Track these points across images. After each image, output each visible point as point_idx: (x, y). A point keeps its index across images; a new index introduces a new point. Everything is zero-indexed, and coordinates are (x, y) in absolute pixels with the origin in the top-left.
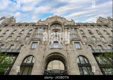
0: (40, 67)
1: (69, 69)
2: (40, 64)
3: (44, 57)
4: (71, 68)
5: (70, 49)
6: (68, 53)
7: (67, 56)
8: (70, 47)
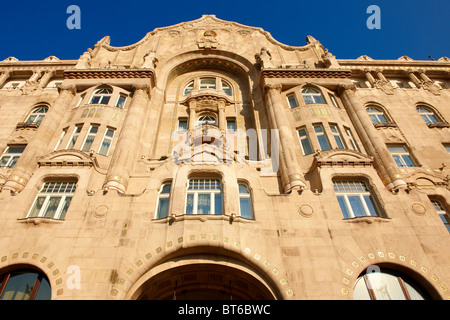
3: (115, 277)
8: (307, 210)
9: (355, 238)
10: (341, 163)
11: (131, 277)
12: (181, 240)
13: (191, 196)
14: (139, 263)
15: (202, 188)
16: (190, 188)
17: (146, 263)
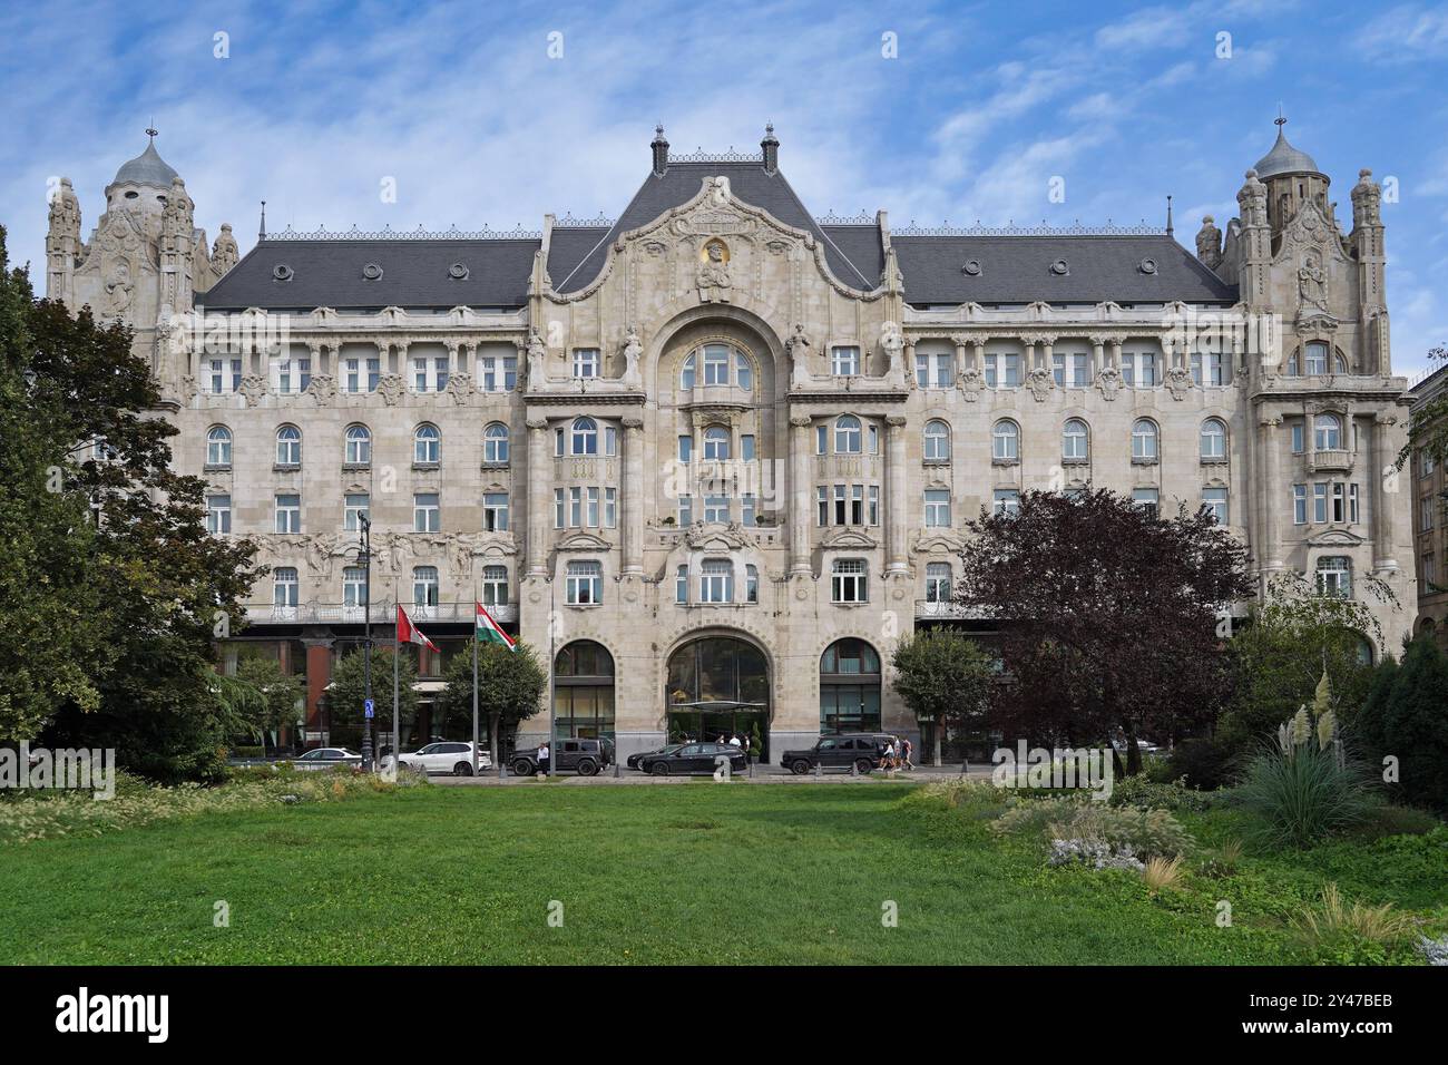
0: (645, 689)
1: (776, 697)
2: (642, 680)
3: (655, 647)
4: (786, 692)
5: (800, 605)
6: (780, 629)
7: (774, 642)
8: (802, 596)
9: (835, 620)
10: (846, 548)
11: (666, 647)
12: (700, 623)
13: (705, 580)
14: (670, 638)
15: (714, 572)
16: (704, 572)
17: (675, 637)
